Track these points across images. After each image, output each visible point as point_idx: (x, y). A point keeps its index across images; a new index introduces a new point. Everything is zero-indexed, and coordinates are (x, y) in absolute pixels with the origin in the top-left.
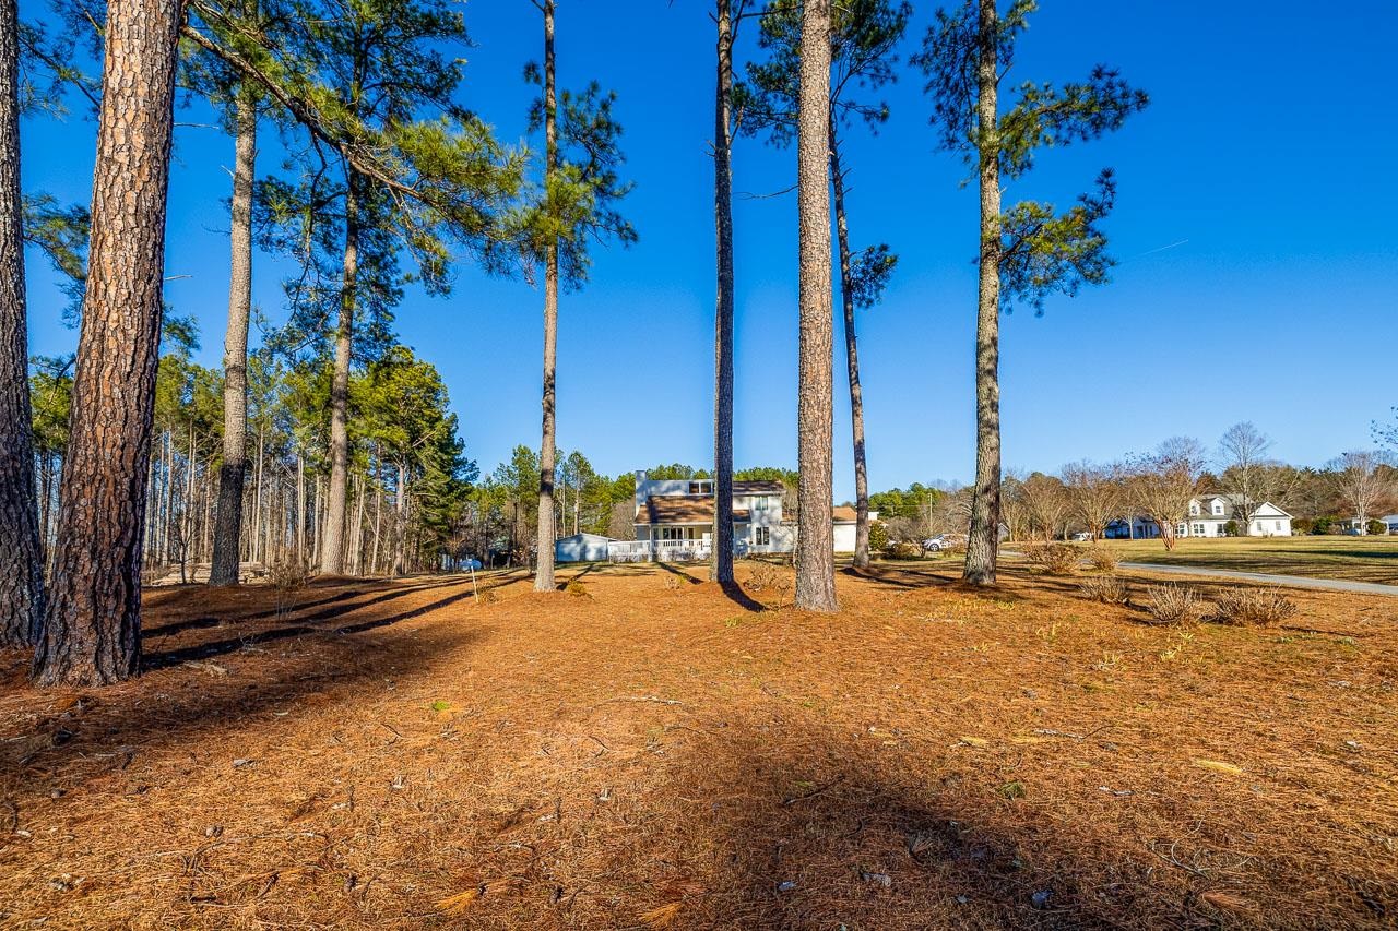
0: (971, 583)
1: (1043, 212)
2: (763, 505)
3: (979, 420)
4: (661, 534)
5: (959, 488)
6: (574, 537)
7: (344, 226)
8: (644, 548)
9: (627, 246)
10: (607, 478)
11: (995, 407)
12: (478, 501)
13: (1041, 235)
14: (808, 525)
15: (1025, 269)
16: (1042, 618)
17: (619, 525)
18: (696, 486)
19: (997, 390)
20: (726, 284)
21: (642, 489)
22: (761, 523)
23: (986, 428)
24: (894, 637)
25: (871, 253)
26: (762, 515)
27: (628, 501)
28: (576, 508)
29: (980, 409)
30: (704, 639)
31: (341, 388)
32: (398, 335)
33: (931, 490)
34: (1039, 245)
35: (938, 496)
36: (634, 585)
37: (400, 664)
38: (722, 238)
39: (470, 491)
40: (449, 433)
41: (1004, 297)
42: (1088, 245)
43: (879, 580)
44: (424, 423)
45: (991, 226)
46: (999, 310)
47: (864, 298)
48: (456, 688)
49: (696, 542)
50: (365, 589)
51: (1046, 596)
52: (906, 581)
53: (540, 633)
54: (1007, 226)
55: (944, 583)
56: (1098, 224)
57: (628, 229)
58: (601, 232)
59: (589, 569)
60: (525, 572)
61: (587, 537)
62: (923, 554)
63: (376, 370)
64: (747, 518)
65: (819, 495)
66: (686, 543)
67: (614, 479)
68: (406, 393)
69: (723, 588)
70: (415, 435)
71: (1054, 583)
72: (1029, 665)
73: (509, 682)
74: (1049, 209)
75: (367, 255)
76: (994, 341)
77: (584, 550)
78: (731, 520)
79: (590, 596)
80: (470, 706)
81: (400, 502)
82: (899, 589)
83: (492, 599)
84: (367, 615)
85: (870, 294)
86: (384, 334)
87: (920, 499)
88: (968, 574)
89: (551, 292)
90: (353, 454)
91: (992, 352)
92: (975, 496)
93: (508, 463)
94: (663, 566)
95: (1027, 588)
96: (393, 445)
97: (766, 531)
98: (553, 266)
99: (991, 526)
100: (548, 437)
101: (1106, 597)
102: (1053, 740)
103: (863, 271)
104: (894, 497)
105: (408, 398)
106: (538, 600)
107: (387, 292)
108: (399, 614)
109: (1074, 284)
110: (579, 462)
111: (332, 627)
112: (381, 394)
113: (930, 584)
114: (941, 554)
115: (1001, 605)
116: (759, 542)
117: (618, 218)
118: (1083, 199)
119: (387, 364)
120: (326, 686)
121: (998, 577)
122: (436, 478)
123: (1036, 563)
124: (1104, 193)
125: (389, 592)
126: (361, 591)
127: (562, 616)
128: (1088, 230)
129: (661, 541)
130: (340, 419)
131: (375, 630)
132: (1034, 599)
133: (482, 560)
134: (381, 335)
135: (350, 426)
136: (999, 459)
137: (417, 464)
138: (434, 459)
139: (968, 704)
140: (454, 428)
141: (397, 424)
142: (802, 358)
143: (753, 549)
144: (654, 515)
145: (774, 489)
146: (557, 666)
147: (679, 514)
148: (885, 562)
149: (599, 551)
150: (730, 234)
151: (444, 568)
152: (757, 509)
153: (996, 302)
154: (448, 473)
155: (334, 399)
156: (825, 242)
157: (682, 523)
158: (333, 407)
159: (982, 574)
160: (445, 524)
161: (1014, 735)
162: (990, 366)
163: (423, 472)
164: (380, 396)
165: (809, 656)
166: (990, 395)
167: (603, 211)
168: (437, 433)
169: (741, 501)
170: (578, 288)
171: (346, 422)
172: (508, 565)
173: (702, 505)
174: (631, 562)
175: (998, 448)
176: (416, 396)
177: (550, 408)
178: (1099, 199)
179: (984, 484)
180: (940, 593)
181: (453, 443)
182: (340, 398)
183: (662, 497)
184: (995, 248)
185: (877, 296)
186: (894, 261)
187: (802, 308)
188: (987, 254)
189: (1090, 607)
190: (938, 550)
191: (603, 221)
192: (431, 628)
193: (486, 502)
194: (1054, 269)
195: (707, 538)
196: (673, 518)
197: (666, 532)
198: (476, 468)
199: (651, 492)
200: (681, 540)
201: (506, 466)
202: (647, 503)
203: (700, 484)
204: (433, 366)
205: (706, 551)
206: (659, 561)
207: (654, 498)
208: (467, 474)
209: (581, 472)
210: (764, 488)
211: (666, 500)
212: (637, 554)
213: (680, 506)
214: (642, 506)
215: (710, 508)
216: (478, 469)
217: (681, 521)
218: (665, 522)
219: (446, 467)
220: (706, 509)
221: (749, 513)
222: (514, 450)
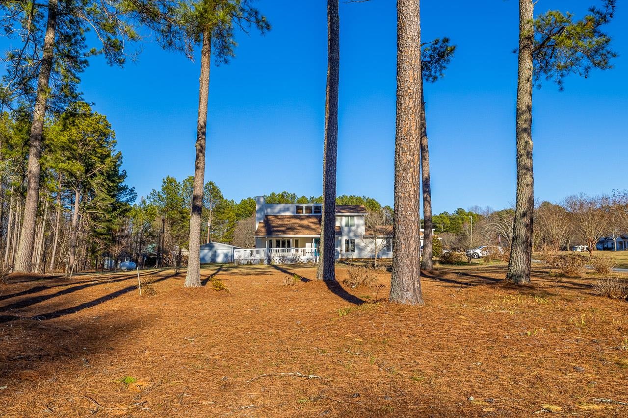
0: (512, 283)
1: (565, 18)
2: (351, 222)
3: (518, 164)
4: (274, 243)
5: (491, 212)
6: (207, 245)
7: (46, 13)
8: (261, 254)
9: (263, 33)
10: (233, 201)
11: (529, 155)
12: (134, 217)
13: (564, 34)
14: (402, 240)
15: (551, 58)
16: (571, 310)
17: (241, 236)
18: (301, 208)
19: (531, 143)
20: (334, 63)
21: (261, 210)
22: (349, 237)
23: (523, 170)
24: (467, 324)
25: (436, 43)
26: (350, 231)
27: (248, 219)
28: (209, 224)
29: (519, 156)
30: (323, 325)
31: (38, 131)
32: (82, 94)
33: (471, 214)
34: (562, 41)
35: (477, 218)
36: (259, 282)
37: (89, 345)
38: (332, 30)
39: (129, 210)
40: (116, 166)
41: (536, 77)
42: (597, 42)
43: (441, 280)
44: (96, 159)
45: (527, 27)
46: (532, 86)
47: (431, 75)
48: (138, 365)
49: (300, 250)
50: (51, 284)
51: (569, 293)
52: (461, 280)
53: (195, 320)
54: (539, 27)
55: (492, 283)
56: (603, 28)
57: (263, 21)
58: (244, 23)
59: (219, 270)
60: (172, 271)
61: (217, 245)
62: (469, 261)
63: (65, 119)
64: (340, 232)
65: (410, 217)
66: (293, 251)
67: (238, 202)
68: (84, 136)
69: (328, 285)
70: (89, 167)
71: (570, 283)
72: (572, 346)
73: (179, 360)
74: (569, 16)
75: (62, 34)
76: (529, 108)
77: (215, 255)
78: (334, 234)
79: (228, 291)
80: (152, 380)
81: (75, 218)
82: (459, 287)
83: (152, 292)
84: (54, 305)
85: (435, 72)
86: (72, 93)
87: (463, 220)
88: (510, 277)
89: (205, 65)
90: (44, 181)
91: (526, 116)
92: (515, 219)
93: (159, 189)
94: (276, 267)
95: (552, 286)
96: (72, 175)
97: (353, 243)
98: (207, 46)
99: (527, 241)
100: (199, 172)
101: (612, 294)
102: (611, 407)
103: (431, 56)
104: (444, 218)
105: (85, 140)
106: (188, 294)
107: (75, 61)
108: (80, 304)
109: (587, 69)
110: (212, 189)
111: (29, 315)
112: (65, 137)
113: (481, 283)
114: (482, 261)
115: (537, 299)
116: (347, 250)
117: (256, 13)
118: (593, 10)
119: (74, 115)
120: (35, 364)
121: (532, 279)
122: (103, 199)
123: (554, 268)
124: (607, 7)
125: (69, 286)
126: (46, 285)
127: (209, 306)
128: (595, 32)
129: (274, 249)
130: (36, 155)
131: (64, 318)
132: (561, 295)
133: (136, 261)
134: (69, 93)
135: (42, 160)
136: (533, 192)
137: (89, 189)
138: (103, 185)
139: (536, 377)
140: (119, 163)
141: (76, 159)
142: (398, 118)
143: (342, 255)
144: (269, 229)
145: (358, 211)
146: (214, 346)
147: (288, 229)
148: (442, 266)
149: (226, 255)
150: (338, 27)
151: (106, 267)
152: (346, 226)
153: (530, 79)
154: (113, 196)
155: (32, 140)
156: (416, 34)
157: (290, 235)
158: (30, 146)
159: (520, 276)
160: (109, 234)
161: (580, 403)
162: (526, 126)
163: (93, 194)
164: (64, 138)
165: (406, 339)
166: (526, 146)
167: (246, 8)
168: (106, 167)
170: (226, 62)
171: (40, 157)
172: (156, 266)
173: (305, 222)
174: (251, 264)
175: (532, 184)
176: (91, 139)
177: (201, 150)
178: (604, 10)
179: (522, 209)
180: (490, 290)
181: (117, 175)
182: (36, 139)
183: (276, 217)
184: (529, 42)
185: (441, 74)
186: (452, 50)
187: (398, 80)
188: (524, 47)
189: (603, 302)
190: (479, 257)
191: (246, 14)
192: (107, 316)
193: (142, 218)
194: (572, 59)
195: (310, 247)
196: (284, 232)
197: (278, 242)
198: (134, 193)
199: (267, 212)
200: (289, 248)
201: (157, 192)
202: (264, 221)
203: (304, 207)
204: (106, 117)
205: (308, 256)
206: (272, 264)
207: (269, 217)
208: (127, 197)
209: (214, 197)
210: (352, 211)
211: (278, 219)
212: (256, 258)
213: (289, 223)
214: (260, 223)
215: (311, 225)
216: (136, 193)
217: (290, 234)
218: (277, 235)
219: (111, 192)
220: (308, 226)
221: (340, 229)
222: (164, 180)
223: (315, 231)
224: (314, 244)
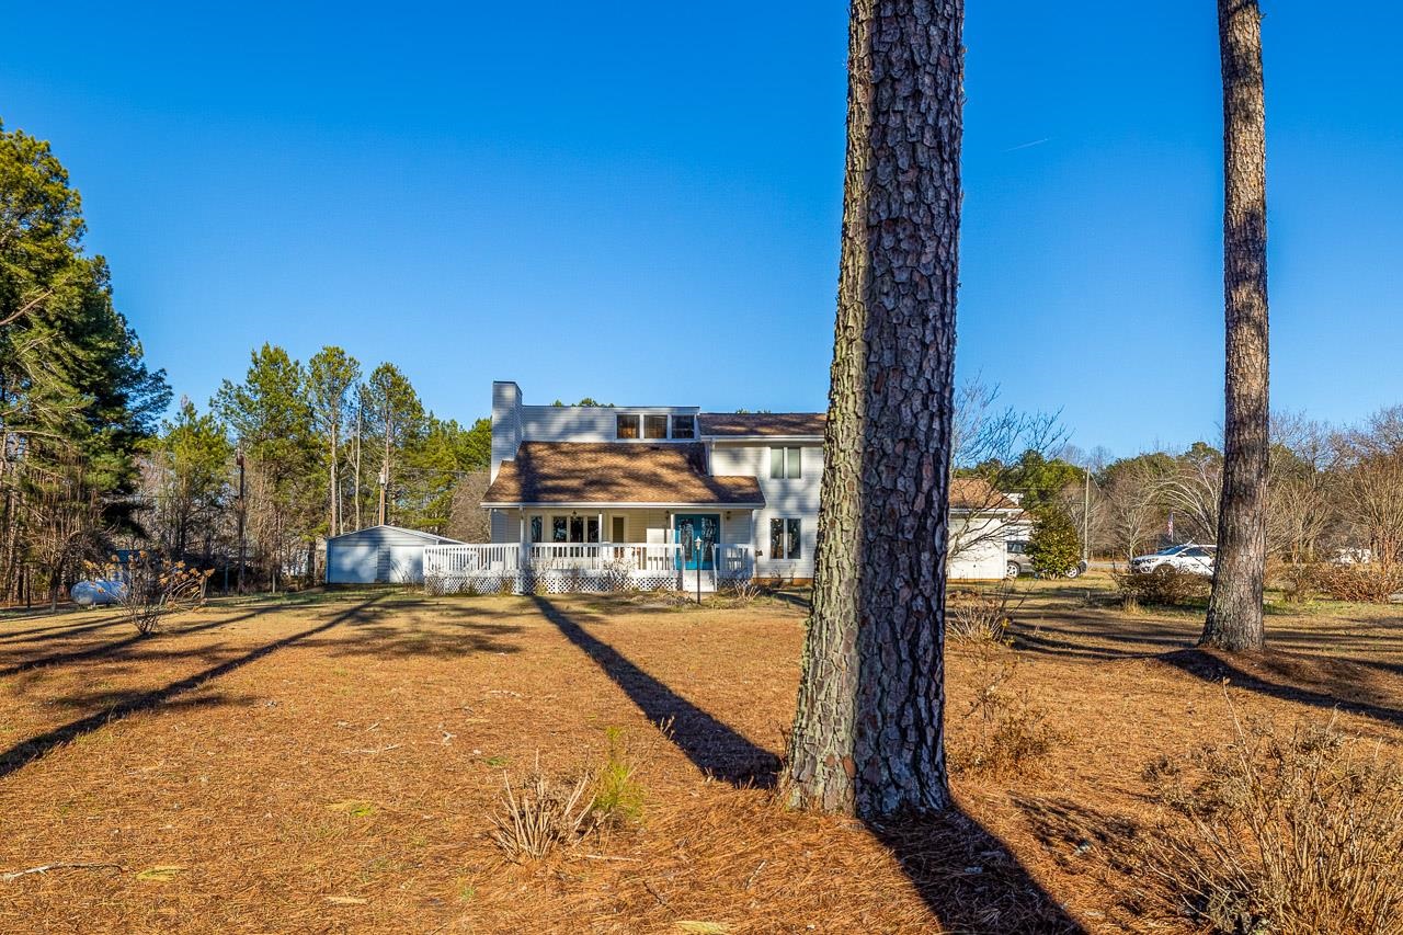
2: (789, 467)
4: (548, 529)
6: (365, 534)
8: (507, 561)
10: (454, 424)
18: (633, 423)
21: (505, 424)
22: (783, 513)
26: (785, 493)
28: (383, 478)
40: (92, 299)
49: (629, 549)
61: (391, 534)
64: (753, 495)
66: (606, 553)
77: (387, 562)
93: (240, 379)
94: (547, 609)
97: (794, 529)
110: (392, 383)
116: (776, 553)
122: (57, 397)
129: (547, 546)
140: (102, 288)
143: (762, 568)
144: (532, 485)
145: (812, 431)
147: (592, 483)
149: (418, 565)
152: (774, 476)
157: (598, 502)
169: (736, 458)
173: (645, 465)
174: (471, 593)
181: (102, 325)
183: (553, 446)
196: (577, 493)
197: (559, 524)
198: (164, 387)
199: (527, 434)
200: (594, 545)
201: (235, 387)
202: (518, 458)
203: (642, 419)
204: (47, 145)
205: (654, 570)
206: (539, 595)
207: (533, 449)
208: (146, 397)
209: (396, 406)
210: (792, 429)
211: (562, 453)
212: (489, 574)
213: (593, 465)
214: (504, 464)
215: (663, 472)
216: (170, 387)
217: (596, 500)
218: (555, 501)
219: (83, 377)
220: (655, 474)
221: (757, 485)
222: (254, 354)
223: (678, 492)
224: (672, 532)
